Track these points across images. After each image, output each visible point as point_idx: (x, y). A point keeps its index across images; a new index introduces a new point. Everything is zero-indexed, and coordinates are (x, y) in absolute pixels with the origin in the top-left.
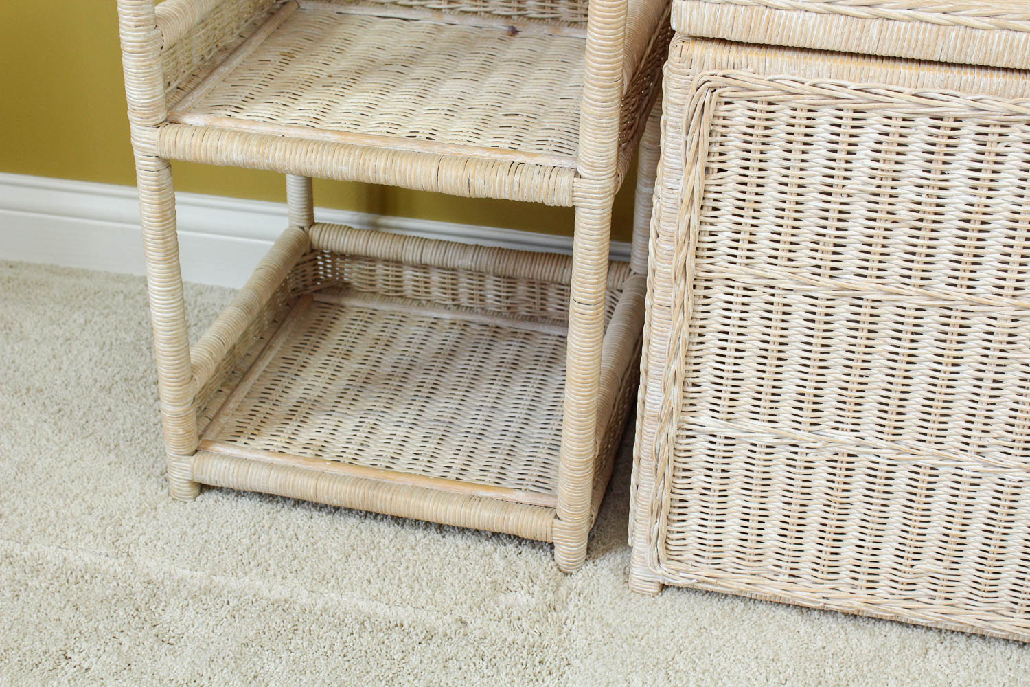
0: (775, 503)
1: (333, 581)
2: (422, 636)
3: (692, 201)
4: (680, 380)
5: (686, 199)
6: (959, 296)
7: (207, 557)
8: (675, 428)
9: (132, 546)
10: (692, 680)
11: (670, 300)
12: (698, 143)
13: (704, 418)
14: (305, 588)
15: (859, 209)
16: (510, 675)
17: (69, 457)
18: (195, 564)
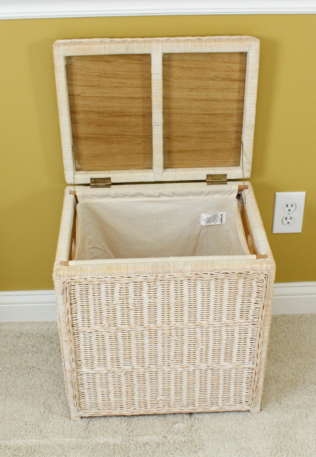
0: (111, 388)
1: (119, 432)
2: (156, 446)
3: (68, 312)
4: (75, 360)
5: (66, 312)
6: (152, 326)
7: (74, 432)
8: (76, 373)
9: (47, 433)
10: (243, 441)
11: (67, 339)
12: (67, 297)
13: (85, 369)
14: (111, 437)
15: (118, 308)
16: (188, 453)
17: (8, 404)
18: (71, 436)
